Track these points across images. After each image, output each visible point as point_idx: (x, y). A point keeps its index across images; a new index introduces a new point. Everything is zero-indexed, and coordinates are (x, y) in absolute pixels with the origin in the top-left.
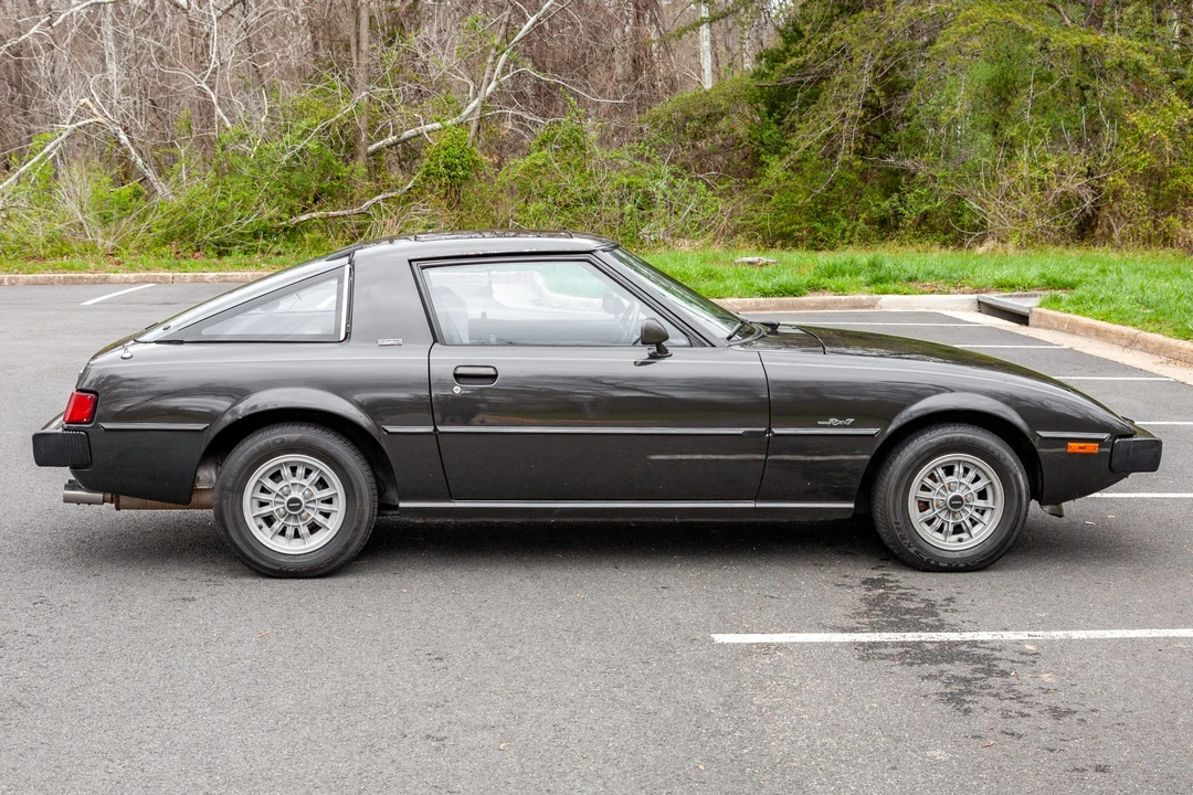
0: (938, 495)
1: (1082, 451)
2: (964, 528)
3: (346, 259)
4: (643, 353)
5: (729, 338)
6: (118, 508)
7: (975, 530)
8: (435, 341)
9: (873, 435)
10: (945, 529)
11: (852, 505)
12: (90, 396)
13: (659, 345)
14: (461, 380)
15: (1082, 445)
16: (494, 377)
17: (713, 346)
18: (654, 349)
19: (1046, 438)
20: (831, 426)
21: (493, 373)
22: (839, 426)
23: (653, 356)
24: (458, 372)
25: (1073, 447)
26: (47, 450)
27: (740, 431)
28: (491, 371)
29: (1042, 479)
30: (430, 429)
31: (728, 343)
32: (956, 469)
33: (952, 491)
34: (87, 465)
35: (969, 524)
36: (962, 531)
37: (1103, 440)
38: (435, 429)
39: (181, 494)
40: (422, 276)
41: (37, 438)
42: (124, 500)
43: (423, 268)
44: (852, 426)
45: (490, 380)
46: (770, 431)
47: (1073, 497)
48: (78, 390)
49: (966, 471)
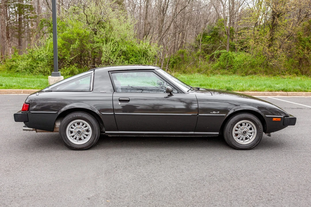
0: (239, 131)
1: (277, 120)
2: (248, 138)
3: (93, 71)
4: (166, 95)
5: (188, 91)
6: (37, 132)
7: (251, 138)
8: (114, 91)
9: (224, 116)
10: (243, 139)
11: (218, 133)
12: (28, 104)
13: (170, 93)
14: (121, 101)
15: (277, 119)
16: (129, 101)
17: (184, 93)
18: (169, 94)
19: (268, 117)
20: (214, 114)
21: (129, 100)
22: (216, 114)
23: (169, 96)
24: (120, 99)
25: (274, 119)
26: (17, 118)
27: (191, 115)
28: (128, 99)
29: (266, 127)
30: (113, 113)
31: (187, 92)
32: (243, 124)
33: (243, 130)
34: (28, 121)
35: (249, 137)
36: (247, 139)
37: (282, 117)
38: (114, 113)
39: (51, 129)
40: (111, 75)
41: (15, 115)
42: (38, 130)
43: (112, 73)
44: (219, 113)
45: (128, 101)
46: (198, 114)
47: (273, 132)
48: (25, 103)
49: (245, 124)
